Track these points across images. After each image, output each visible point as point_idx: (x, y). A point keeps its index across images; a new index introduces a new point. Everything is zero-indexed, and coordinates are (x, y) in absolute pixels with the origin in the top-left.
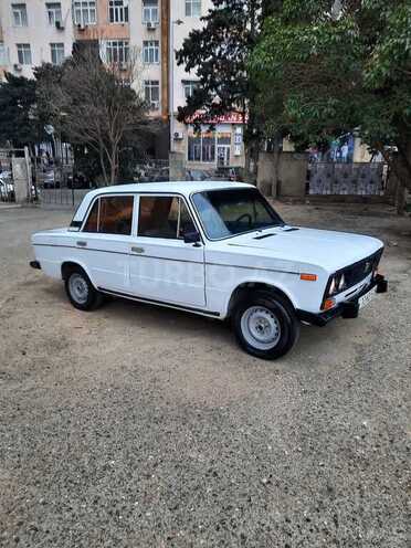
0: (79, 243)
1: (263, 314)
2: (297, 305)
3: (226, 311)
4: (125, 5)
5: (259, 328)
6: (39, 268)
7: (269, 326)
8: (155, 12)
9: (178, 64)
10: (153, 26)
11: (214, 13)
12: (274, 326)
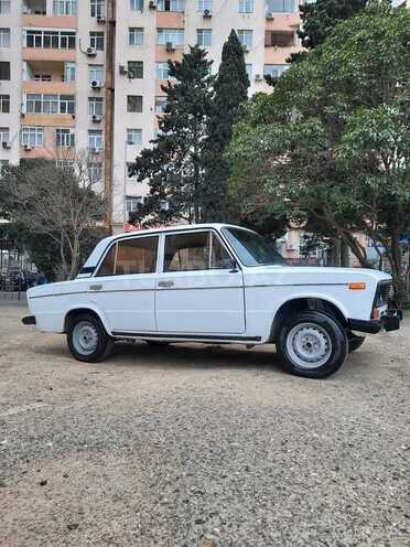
0: (92, 287)
1: (311, 331)
2: (348, 315)
3: (268, 333)
4: (71, 133)
5: (308, 345)
6: (35, 323)
7: (318, 343)
8: (99, 139)
9: (130, 176)
10: (97, 151)
11: (161, 138)
12: (323, 341)
